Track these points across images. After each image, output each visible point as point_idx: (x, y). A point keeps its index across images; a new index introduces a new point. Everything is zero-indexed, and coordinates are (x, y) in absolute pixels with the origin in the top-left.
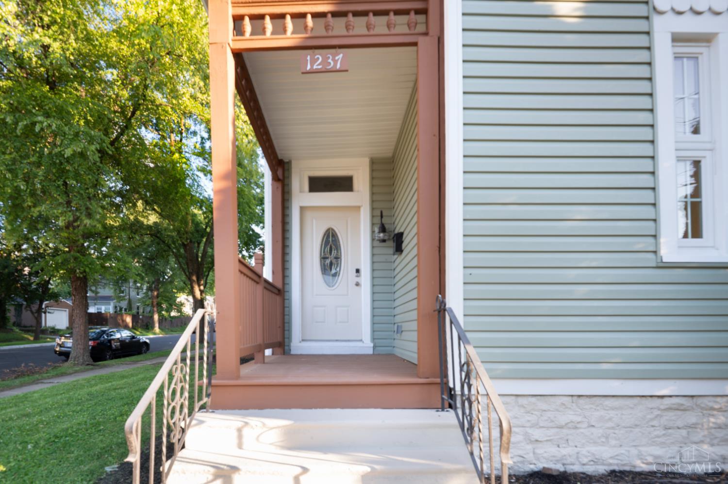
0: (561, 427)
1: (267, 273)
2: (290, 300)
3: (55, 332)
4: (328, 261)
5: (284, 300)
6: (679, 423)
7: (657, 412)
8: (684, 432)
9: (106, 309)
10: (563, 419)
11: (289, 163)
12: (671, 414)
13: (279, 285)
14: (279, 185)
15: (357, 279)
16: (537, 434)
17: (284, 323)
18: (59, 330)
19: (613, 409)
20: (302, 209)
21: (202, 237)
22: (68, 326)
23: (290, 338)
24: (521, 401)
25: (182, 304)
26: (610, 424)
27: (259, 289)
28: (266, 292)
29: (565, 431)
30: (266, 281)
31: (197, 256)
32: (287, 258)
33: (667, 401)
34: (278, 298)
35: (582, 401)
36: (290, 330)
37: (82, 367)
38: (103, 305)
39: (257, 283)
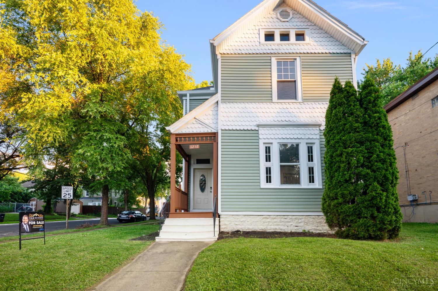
0: (241, 222)
1: (183, 189)
2: (190, 196)
3: (74, 215)
4: (202, 185)
5: (188, 197)
6: (267, 221)
7: (261, 219)
8: (267, 223)
9: (98, 204)
10: (242, 220)
11: (191, 155)
12: (265, 219)
13: (186, 192)
14: (187, 163)
15: (211, 190)
16: (237, 223)
17: (188, 203)
18: (75, 215)
19: (252, 218)
20: (194, 169)
21: (155, 168)
22: (79, 212)
23: (189, 208)
24: (234, 216)
25: (140, 202)
26: (252, 221)
27: (180, 193)
28: (182, 194)
29: (242, 223)
30: (182, 191)
31: (152, 177)
32: (189, 184)
33: (263, 216)
34: (186, 196)
35: (246, 216)
36: (190, 206)
37: (106, 226)
38: (97, 202)
39: (180, 192)
